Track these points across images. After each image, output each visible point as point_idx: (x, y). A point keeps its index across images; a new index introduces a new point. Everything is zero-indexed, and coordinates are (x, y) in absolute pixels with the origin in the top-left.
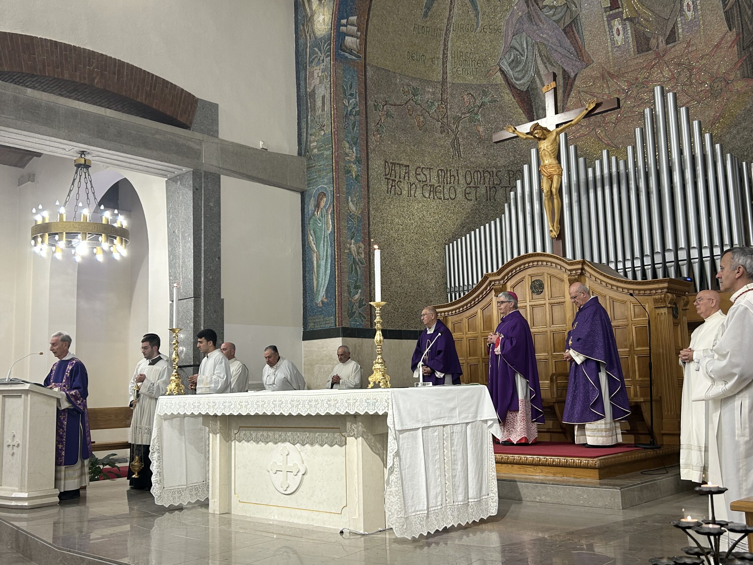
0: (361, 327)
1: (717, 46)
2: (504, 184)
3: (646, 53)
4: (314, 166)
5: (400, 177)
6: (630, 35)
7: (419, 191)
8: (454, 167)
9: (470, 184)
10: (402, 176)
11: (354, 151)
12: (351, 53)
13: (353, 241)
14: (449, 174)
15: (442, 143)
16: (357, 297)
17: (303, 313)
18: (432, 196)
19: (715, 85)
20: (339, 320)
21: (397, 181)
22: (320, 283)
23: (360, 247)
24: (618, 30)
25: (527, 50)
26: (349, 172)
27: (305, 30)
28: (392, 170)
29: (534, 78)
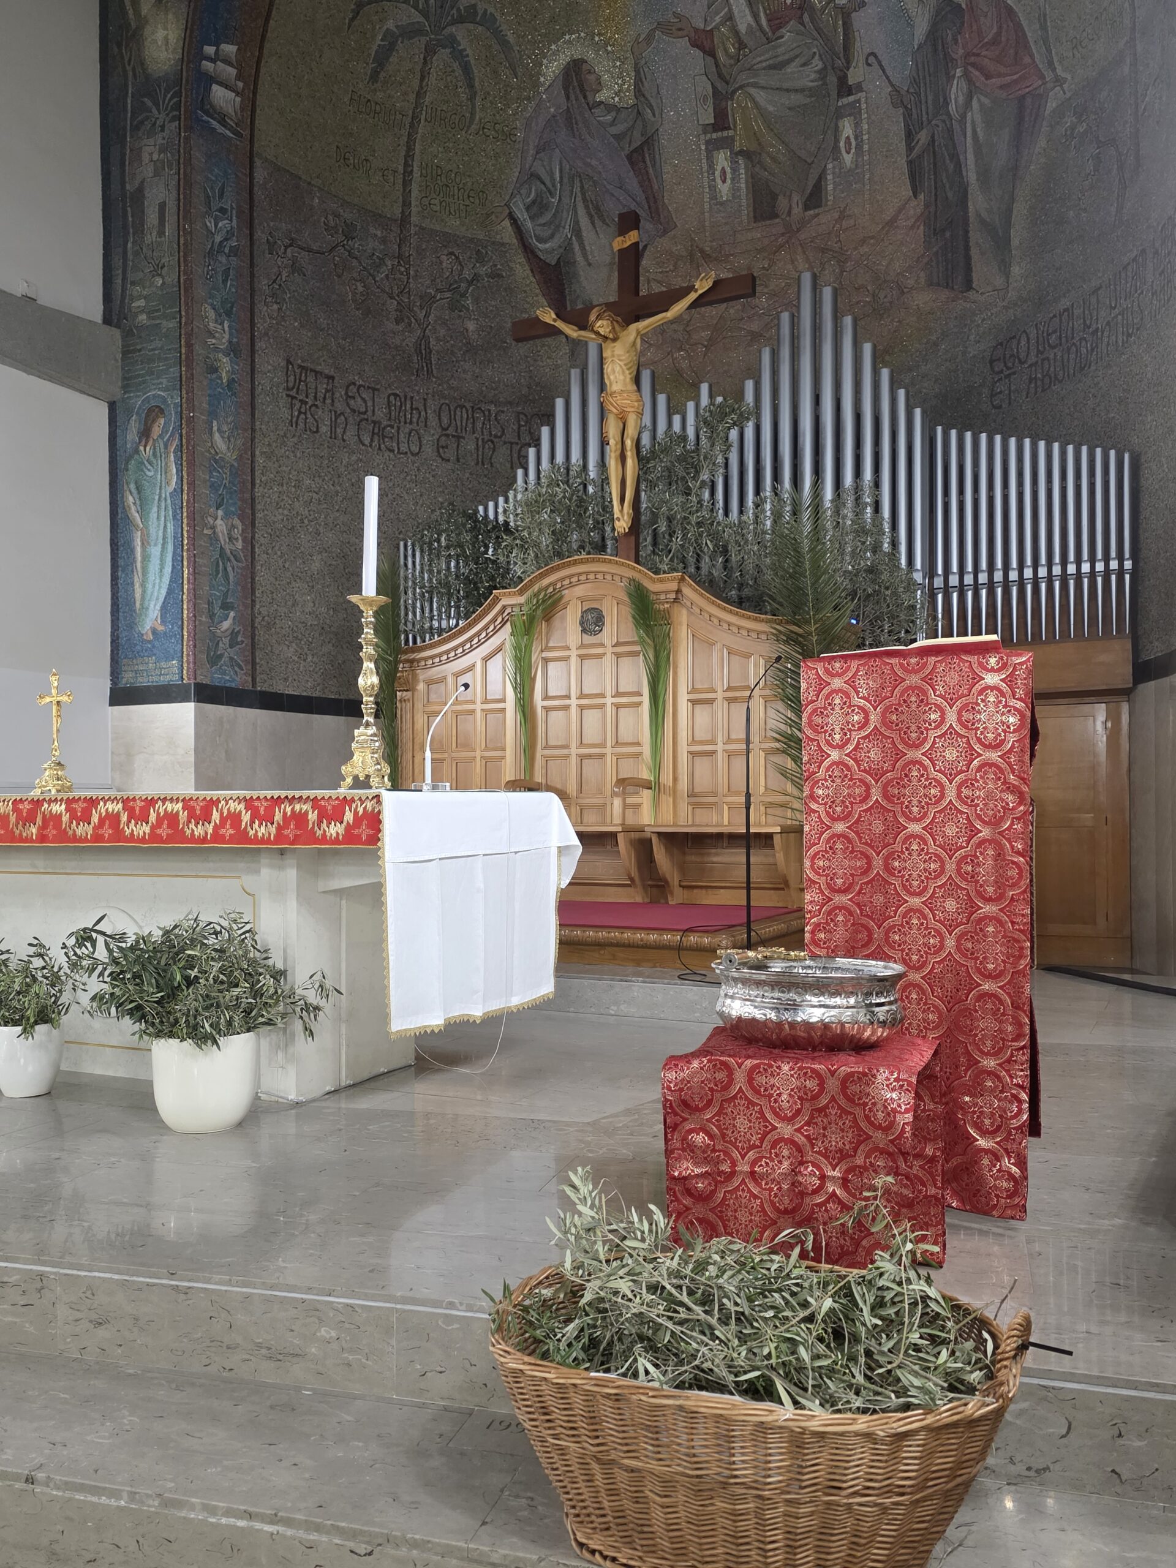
0: (233, 685)
1: (891, 223)
2: (510, 436)
3: (768, 222)
4: (140, 350)
5: (315, 398)
6: (743, 186)
7: (351, 432)
8: (418, 392)
9: (447, 429)
10: (320, 395)
11: (226, 329)
12: (223, 122)
13: (220, 513)
14: (408, 406)
15: (398, 342)
16: (226, 625)
17: (112, 651)
18: (376, 443)
19: (882, 295)
20: (188, 668)
21: (310, 403)
22: (149, 592)
23: (233, 527)
24: (723, 171)
25: (561, 185)
26: (214, 370)
27: (122, 58)
28: (300, 381)
29: (570, 243)
